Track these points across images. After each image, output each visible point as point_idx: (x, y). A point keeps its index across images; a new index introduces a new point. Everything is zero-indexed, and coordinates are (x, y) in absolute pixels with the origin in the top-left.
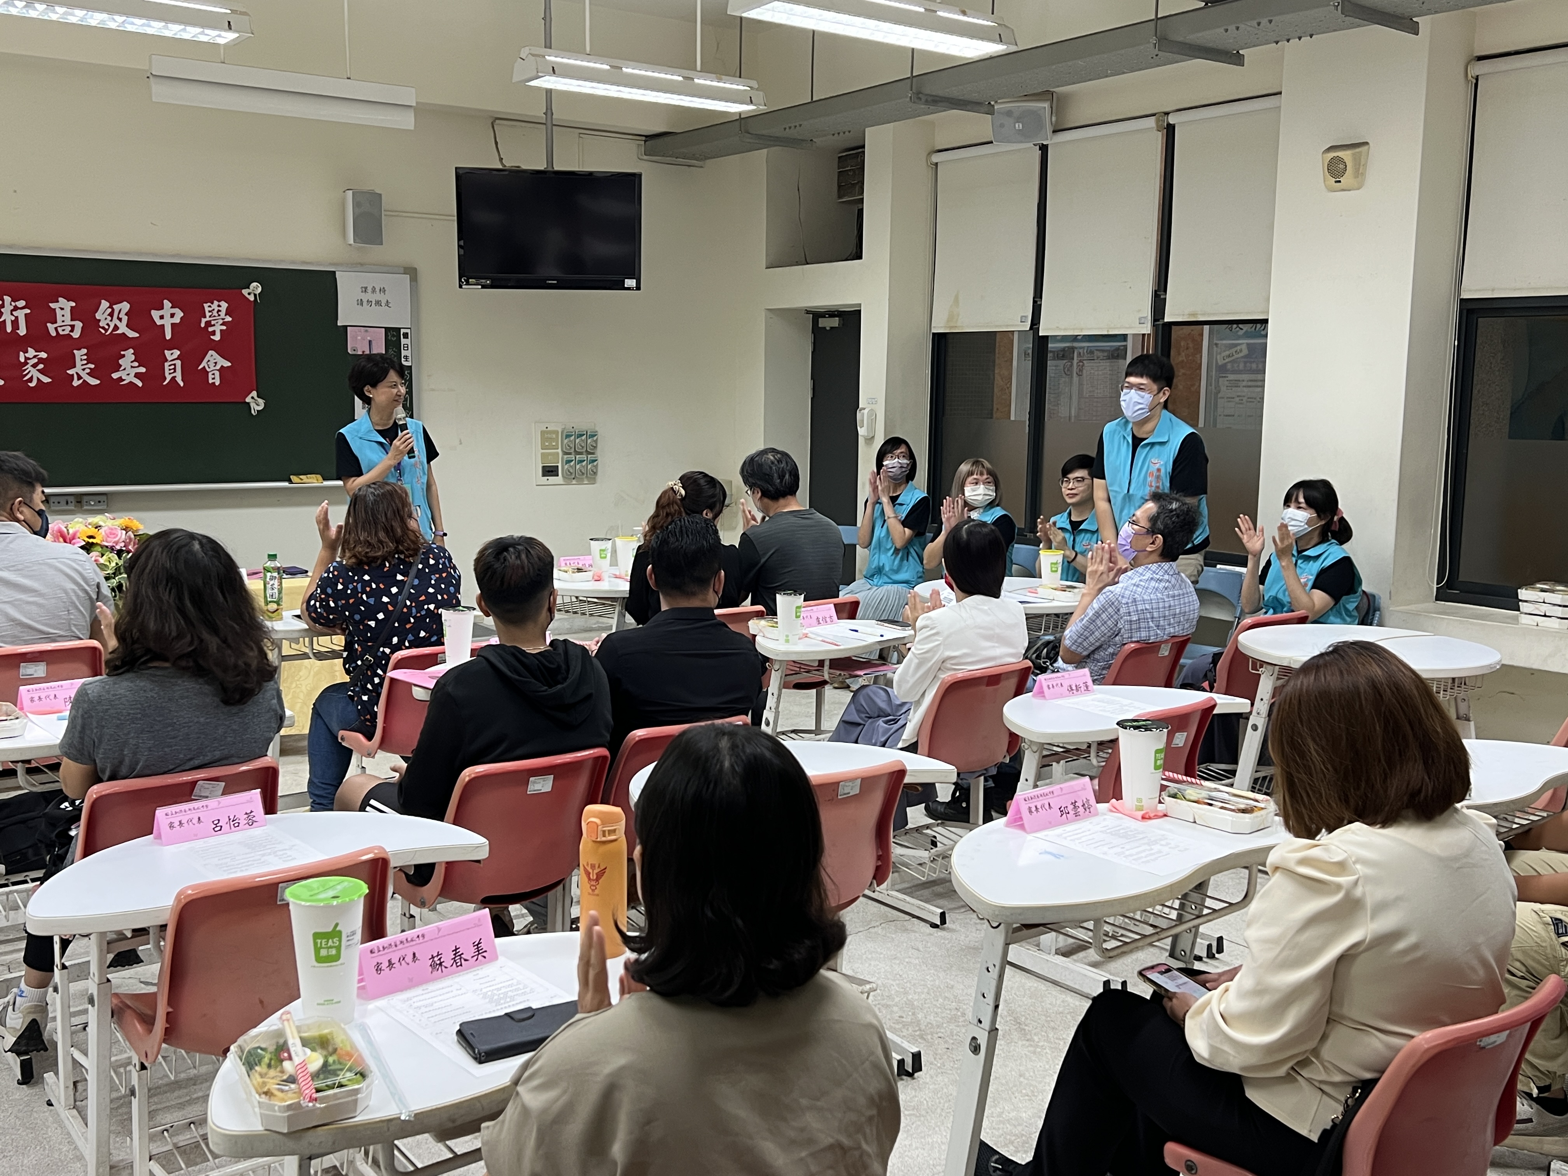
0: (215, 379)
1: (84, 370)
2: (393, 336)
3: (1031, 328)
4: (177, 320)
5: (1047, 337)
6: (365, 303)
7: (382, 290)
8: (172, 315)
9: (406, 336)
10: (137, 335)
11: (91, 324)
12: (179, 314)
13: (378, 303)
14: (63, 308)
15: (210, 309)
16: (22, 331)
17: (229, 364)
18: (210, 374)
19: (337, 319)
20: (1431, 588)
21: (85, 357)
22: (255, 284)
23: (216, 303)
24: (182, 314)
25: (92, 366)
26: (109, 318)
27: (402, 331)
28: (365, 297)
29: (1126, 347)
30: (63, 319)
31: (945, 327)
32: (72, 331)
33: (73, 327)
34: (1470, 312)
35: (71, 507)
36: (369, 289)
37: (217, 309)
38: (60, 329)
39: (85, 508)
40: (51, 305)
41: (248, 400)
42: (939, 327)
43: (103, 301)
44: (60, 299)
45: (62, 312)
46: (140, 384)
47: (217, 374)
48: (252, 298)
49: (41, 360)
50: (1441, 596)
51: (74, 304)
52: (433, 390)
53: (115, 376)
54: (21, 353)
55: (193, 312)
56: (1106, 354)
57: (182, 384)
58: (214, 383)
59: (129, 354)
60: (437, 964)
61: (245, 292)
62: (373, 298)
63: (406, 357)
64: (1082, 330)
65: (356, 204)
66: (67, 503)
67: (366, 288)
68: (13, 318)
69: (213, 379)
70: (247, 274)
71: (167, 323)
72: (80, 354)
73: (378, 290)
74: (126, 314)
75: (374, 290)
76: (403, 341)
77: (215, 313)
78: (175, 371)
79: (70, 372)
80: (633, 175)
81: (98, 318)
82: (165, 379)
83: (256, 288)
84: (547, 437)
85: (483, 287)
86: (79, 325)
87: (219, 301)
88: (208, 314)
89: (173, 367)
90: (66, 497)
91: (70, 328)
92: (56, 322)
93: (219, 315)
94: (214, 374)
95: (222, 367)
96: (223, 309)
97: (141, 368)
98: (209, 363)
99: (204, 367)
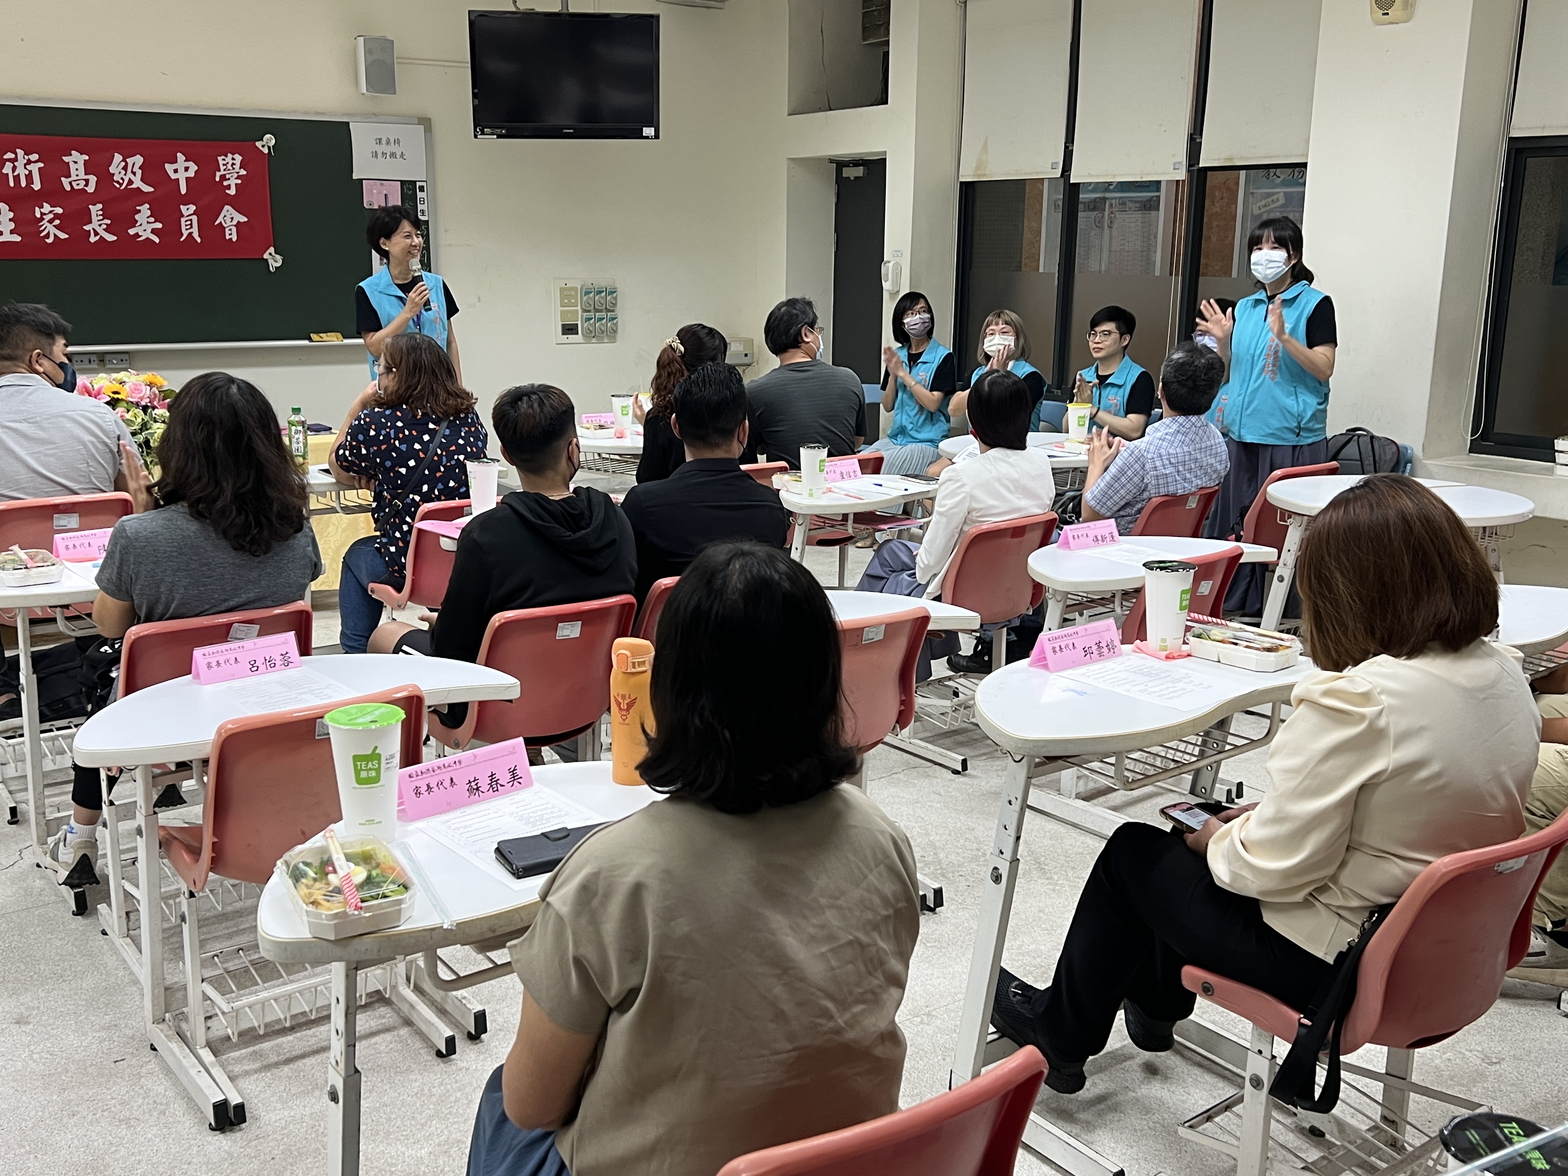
0: (232, 235)
1: (100, 225)
2: (409, 189)
3: (1062, 175)
4: (191, 174)
5: (1079, 184)
6: (380, 155)
7: (397, 142)
8: (187, 169)
9: (422, 189)
10: (152, 189)
11: (105, 178)
12: (193, 167)
13: (393, 155)
14: (76, 161)
15: (225, 162)
16: (37, 186)
17: (246, 219)
18: (227, 230)
19: (352, 172)
20: (1465, 440)
21: (101, 213)
22: (268, 136)
23: (230, 155)
24: (196, 168)
25: (109, 222)
26: (123, 172)
27: (418, 184)
28: (380, 149)
29: (1158, 197)
30: (77, 173)
31: (974, 176)
32: (86, 185)
33: (87, 181)
34: (1519, 152)
35: (94, 366)
36: (384, 141)
37: (231, 162)
38: (74, 184)
39: (108, 366)
40: (64, 158)
41: (266, 256)
42: (967, 176)
43: (116, 154)
44: (73, 152)
45: (76, 166)
46: (157, 240)
47: (234, 229)
48: (266, 151)
49: (57, 216)
50: (1474, 448)
51: (87, 158)
52: (450, 245)
53: (132, 232)
54: (37, 209)
55: (207, 166)
56: (1138, 205)
57: (199, 240)
58: (231, 239)
59: (145, 209)
60: (474, 789)
61: (259, 144)
62: (388, 150)
63: (423, 211)
64: (1114, 176)
65: (368, 52)
66: (90, 362)
67: (380, 140)
68: (27, 172)
69: (230, 234)
70: (261, 126)
71: (182, 177)
72: (96, 210)
73: (392, 141)
74: (140, 168)
75: (388, 142)
76: (420, 195)
77: (229, 167)
78: (191, 227)
79: (86, 228)
80: (651, 16)
81: (112, 171)
82: (182, 235)
83: (269, 140)
84: (566, 294)
85: (499, 137)
86: (93, 179)
87: (233, 154)
88: (222, 168)
89: (189, 222)
90: (88, 356)
91: (84, 183)
92: (70, 176)
93: (234, 169)
94: (231, 230)
95: (239, 222)
96: (237, 163)
97: (158, 223)
98: (225, 219)
99: (221, 222)
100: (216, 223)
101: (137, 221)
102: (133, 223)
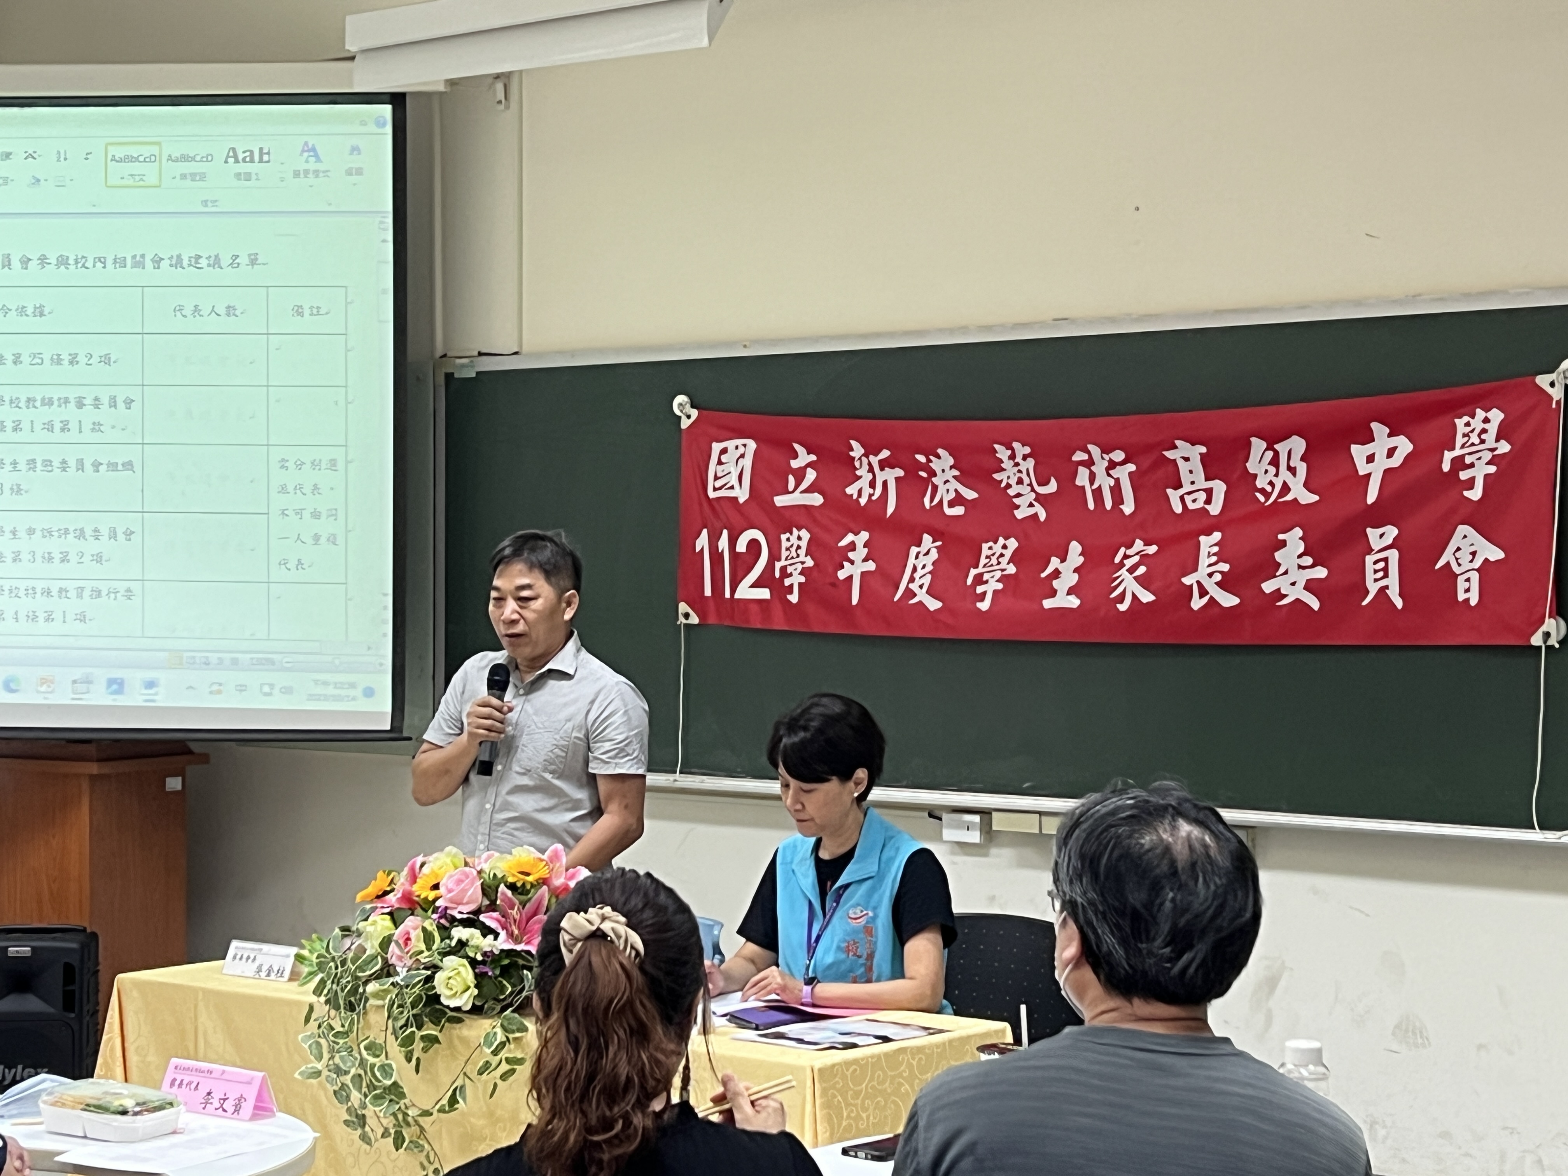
0: (1470, 591)
1: (1210, 575)
4: (1396, 461)
8: (1391, 452)
10: (1318, 499)
11: (1240, 485)
12: (1404, 446)
14: (1187, 456)
15: (1467, 429)
16: (1128, 508)
17: (1501, 555)
18: (1461, 580)
21: (1216, 549)
23: (1480, 414)
24: (1409, 448)
25: (1225, 567)
26: (1272, 471)
30: (1192, 478)
32: (1208, 501)
33: (1209, 492)
37: (1480, 427)
38: (1188, 499)
40: (1167, 453)
41: (1537, 639)
43: (1256, 435)
44: (1184, 441)
45: (1188, 466)
46: (1315, 604)
47: (1475, 578)
48: (1557, 394)
49: (1144, 559)
51: (1210, 447)
53: (1268, 587)
54: (1120, 547)
55: (1431, 441)
57: (1399, 604)
58: (1467, 600)
59: (1294, 538)
61: (1543, 381)
68: (1113, 484)
69: (1467, 590)
71: (1378, 469)
72: (1208, 543)
77: (1475, 438)
78: (1386, 576)
79: (1187, 580)
81: (1252, 471)
82: (1365, 592)
86: (1219, 487)
87: (1486, 409)
88: (1460, 442)
89: (1381, 565)
91: (1203, 496)
92: (1178, 485)
93: (1483, 442)
94: (1468, 580)
95: (1486, 560)
96: (1493, 429)
97: (1319, 568)
98: (1458, 555)
99: (1448, 563)
100: (1438, 566)
101: (1279, 565)
102: (1272, 569)
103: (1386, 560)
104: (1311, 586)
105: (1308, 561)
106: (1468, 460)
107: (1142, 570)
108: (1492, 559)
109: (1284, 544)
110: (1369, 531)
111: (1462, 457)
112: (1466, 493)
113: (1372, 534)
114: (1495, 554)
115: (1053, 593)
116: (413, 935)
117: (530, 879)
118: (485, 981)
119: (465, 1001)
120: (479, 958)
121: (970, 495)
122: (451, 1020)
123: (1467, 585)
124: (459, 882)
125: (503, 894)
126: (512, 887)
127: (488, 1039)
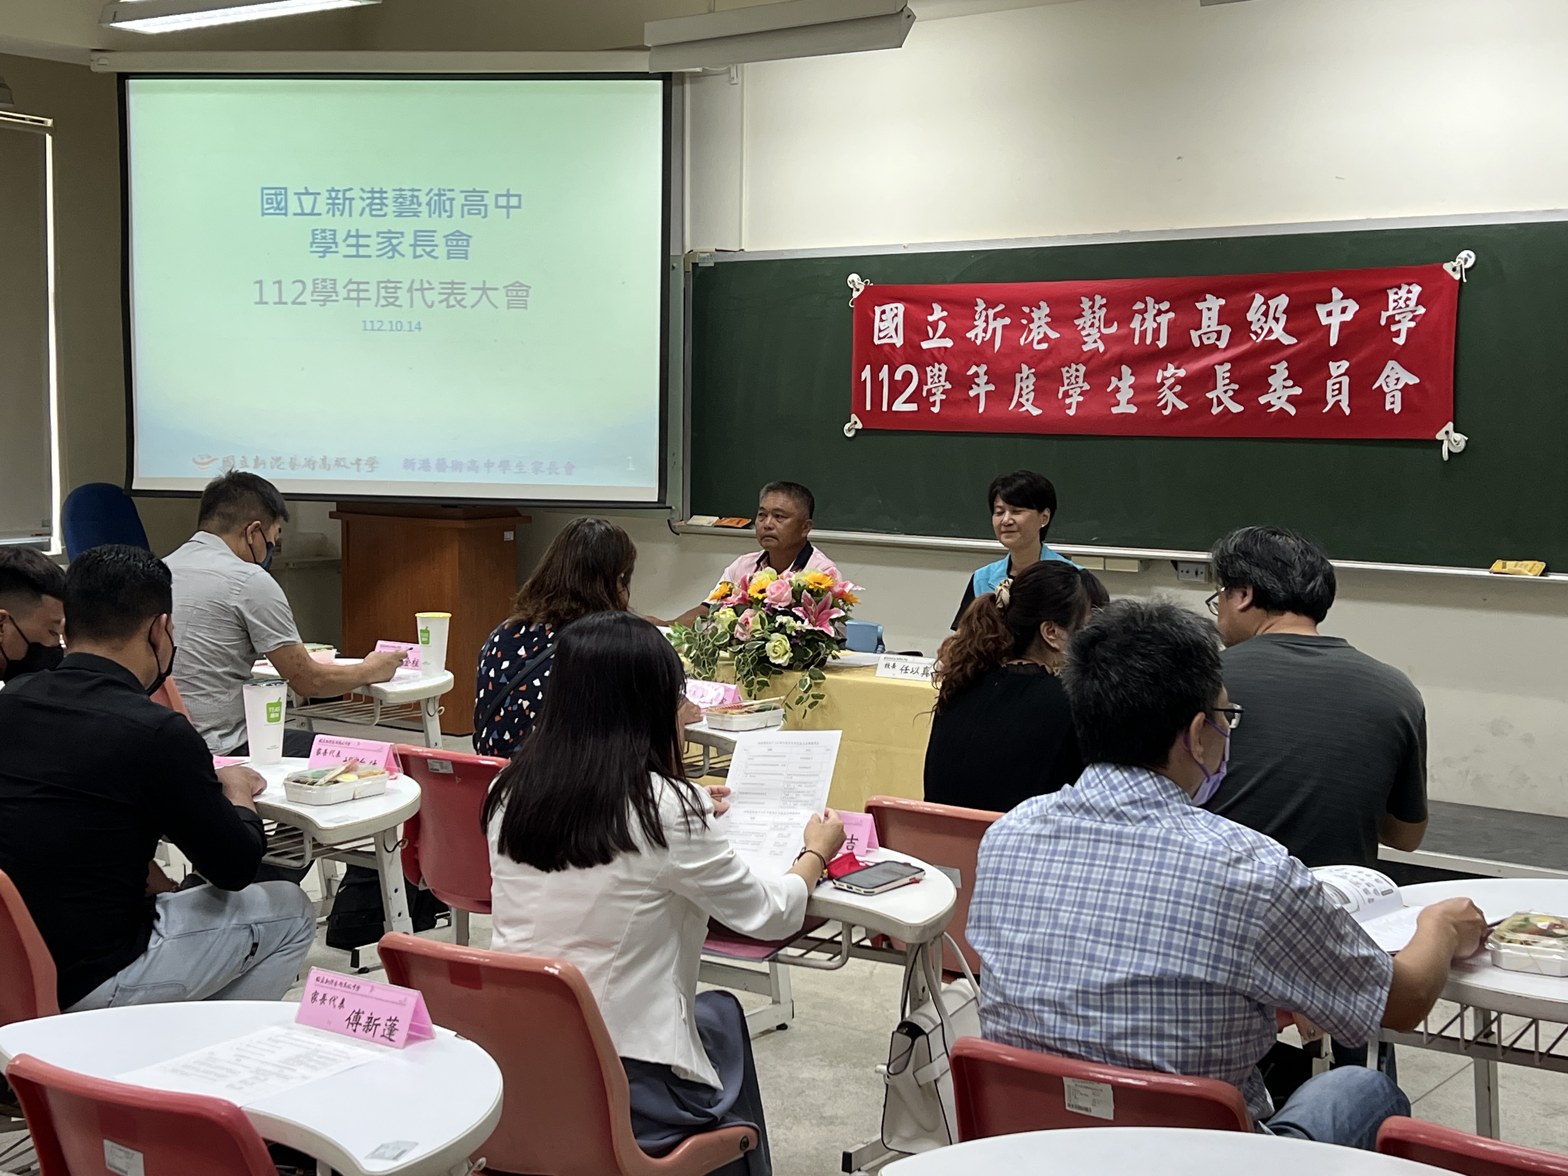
0: (1394, 404)
1: (1225, 392)
4: (1348, 317)
8: (1344, 310)
10: (1295, 341)
11: (1240, 329)
12: (1352, 307)
14: (1210, 308)
15: (1396, 297)
16: (1163, 342)
17: (1417, 381)
18: (1388, 397)
21: (1228, 374)
22: (1464, 254)
23: (1405, 288)
24: (1357, 307)
25: (1236, 387)
26: (1263, 319)
30: (1209, 323)
32: (1218, 339)
33: (1220, 333)
37: (1405, 296)
38: (1205, 338)
40: (1197, 304)
41: (1440, 436)
43: (1257, 295)
44: (1208, 296)
45: (1209, 314)
46: (1292, 411)
47: (1398, 395)
48: (1459, 275)
49: (1179, 381)
51: (1222, 302)
53: (1263, 400)
54: (1160, 371)
55: (1373, 305)
57: (1347, 412)
58: (1392, 410)
59: (1281, 369)
61: (1448, 267)
68: (1155, 326)
71: (1335, 323)
72: (1223, 371)
74: (1285, 313)
77: (1401, 303)
78: (1340, 393)
79: (1209, 395)
81: (1249, 319)
82: (1327, 403)
83: (1466, 258)
86: (1227, 330)
87: (1409, 285)
88: (1392, 305)
89: (1337, 386)
91: (1216, 336)
92: (1201, 328)
93: (1407, 306)
94: (1393, 396)
95: (1406, 384)
96: (1414, 297)
97: (1297, 388)
98: (1388, 380)
99: (1381, 386)
100: (1375, 387)
101: (1271, 385)
102: (1266, 388)
103: (1340, 383)
104: (1291, 400)
105: (1290, 383)
106: (1397, 318)
107: (1178, 388)
108: (1411, 383)
109: (1274, 371)
110: (1331, 363)
111: (1394, 316)
112: (1395, 340)
113: (1332, 365)
114: (1413, 380)
115: (1118, 404)
116: (750, 620)
117: (823, 587)
118: (796, 649)
119: (783, 661)
120: (794, 634)
121: (1054, 335)
122: (775, 673)
123: (1392, 400)
124: (778, 588)
125: (806, 596)
126: (810, 591)
127: (802, 683)
